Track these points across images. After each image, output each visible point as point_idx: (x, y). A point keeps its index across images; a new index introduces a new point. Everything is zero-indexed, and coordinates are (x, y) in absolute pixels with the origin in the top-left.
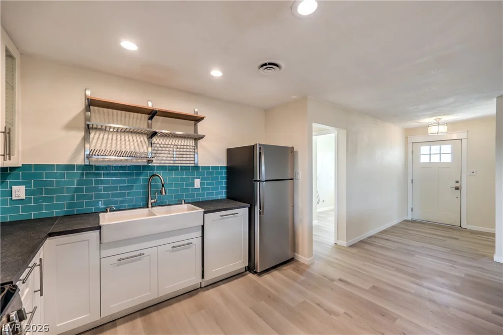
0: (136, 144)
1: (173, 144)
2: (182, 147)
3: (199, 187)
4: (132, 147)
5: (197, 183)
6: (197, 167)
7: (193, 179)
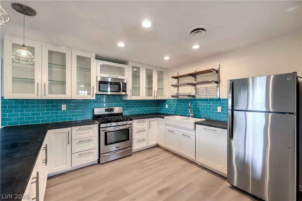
0: (191, 89)
1: (204, 87)
2: (210, 88)
3: (220, 112)
4: (190, 91)
5: (219, 109)
6: (219, 99)
7: (217, 107)
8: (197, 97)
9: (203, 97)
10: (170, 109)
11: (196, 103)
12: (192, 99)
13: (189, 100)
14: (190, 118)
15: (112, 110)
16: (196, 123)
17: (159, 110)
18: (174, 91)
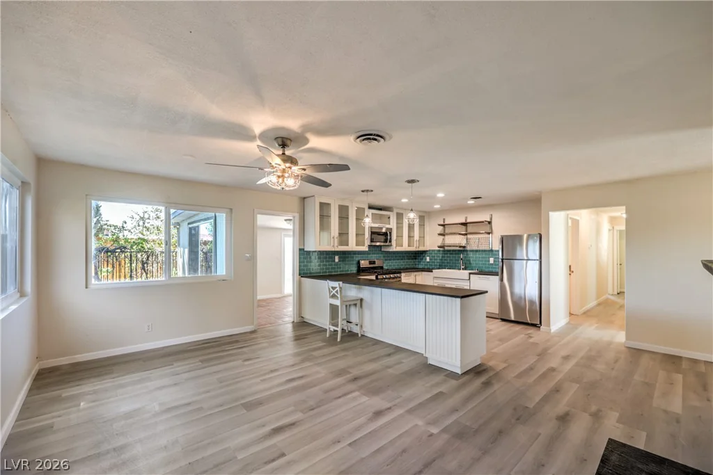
1: (476, 237)
2: (482, 238)
3: (493, 263)
4: (459, 241)
5: (492, 260)
6: (492, 251)
7: (489, 258)
8: (468, 248)
9: (475, 248)
10: (432, 262)
11: (467, 254)
12: (463, 250)
13: (459, 251)
14: (462, 271)
15: (374, 263)
16: (470, 274)
17: (416, 265)
18: (439, 241)
